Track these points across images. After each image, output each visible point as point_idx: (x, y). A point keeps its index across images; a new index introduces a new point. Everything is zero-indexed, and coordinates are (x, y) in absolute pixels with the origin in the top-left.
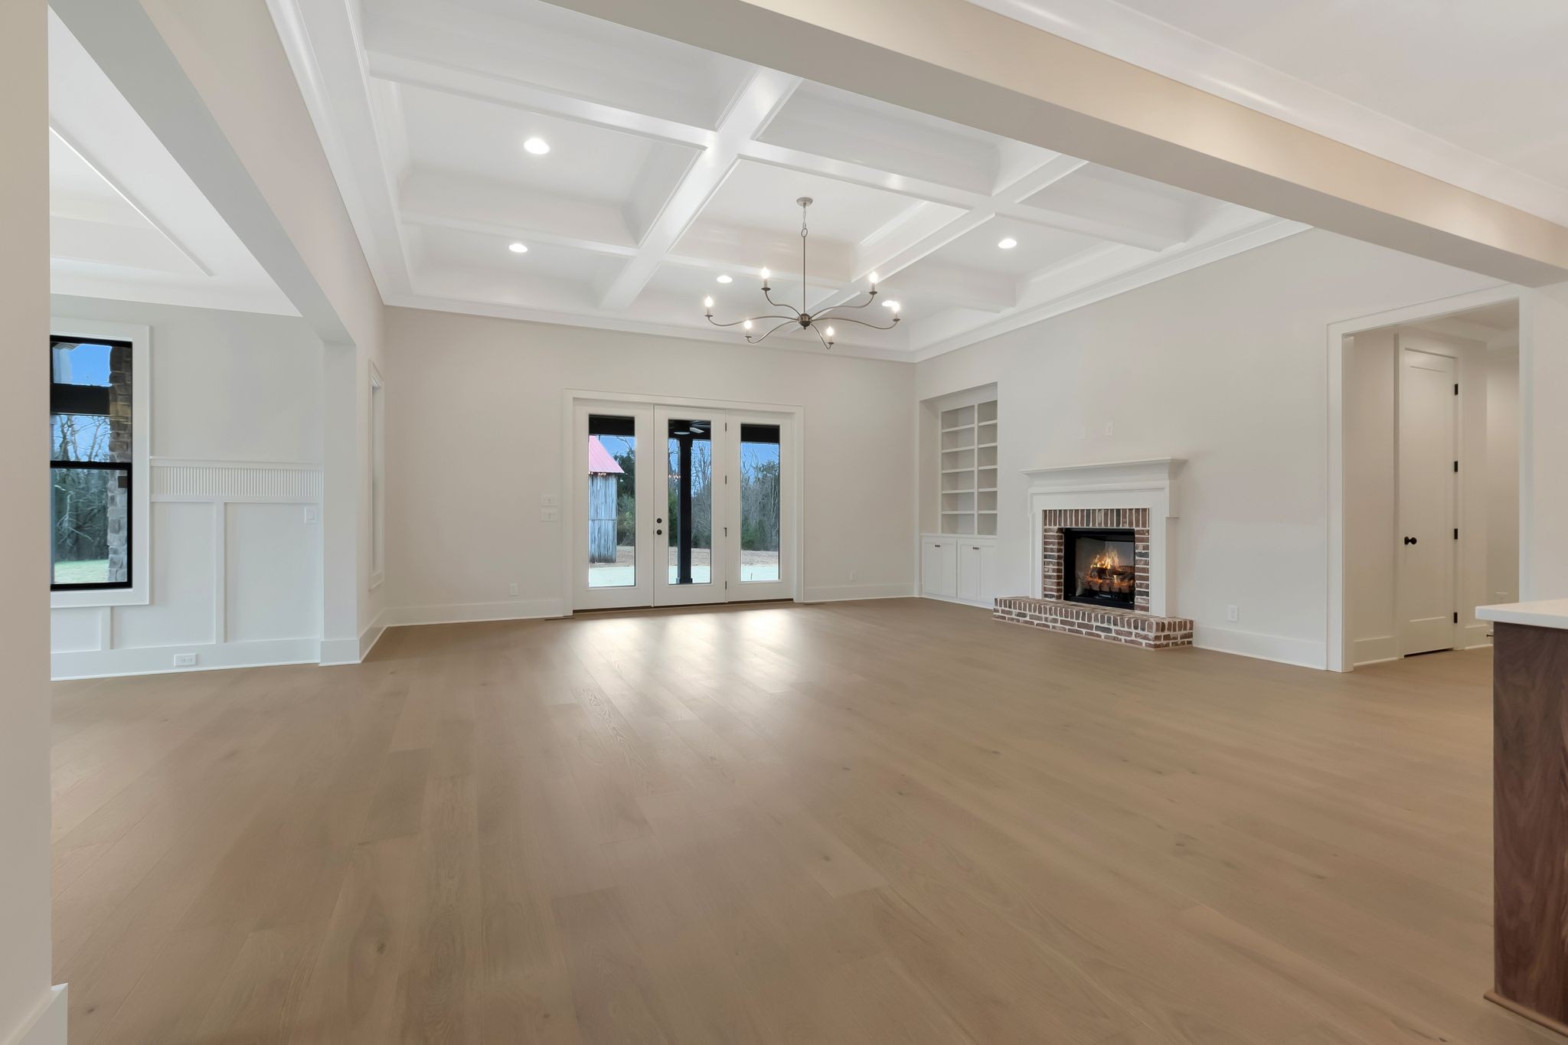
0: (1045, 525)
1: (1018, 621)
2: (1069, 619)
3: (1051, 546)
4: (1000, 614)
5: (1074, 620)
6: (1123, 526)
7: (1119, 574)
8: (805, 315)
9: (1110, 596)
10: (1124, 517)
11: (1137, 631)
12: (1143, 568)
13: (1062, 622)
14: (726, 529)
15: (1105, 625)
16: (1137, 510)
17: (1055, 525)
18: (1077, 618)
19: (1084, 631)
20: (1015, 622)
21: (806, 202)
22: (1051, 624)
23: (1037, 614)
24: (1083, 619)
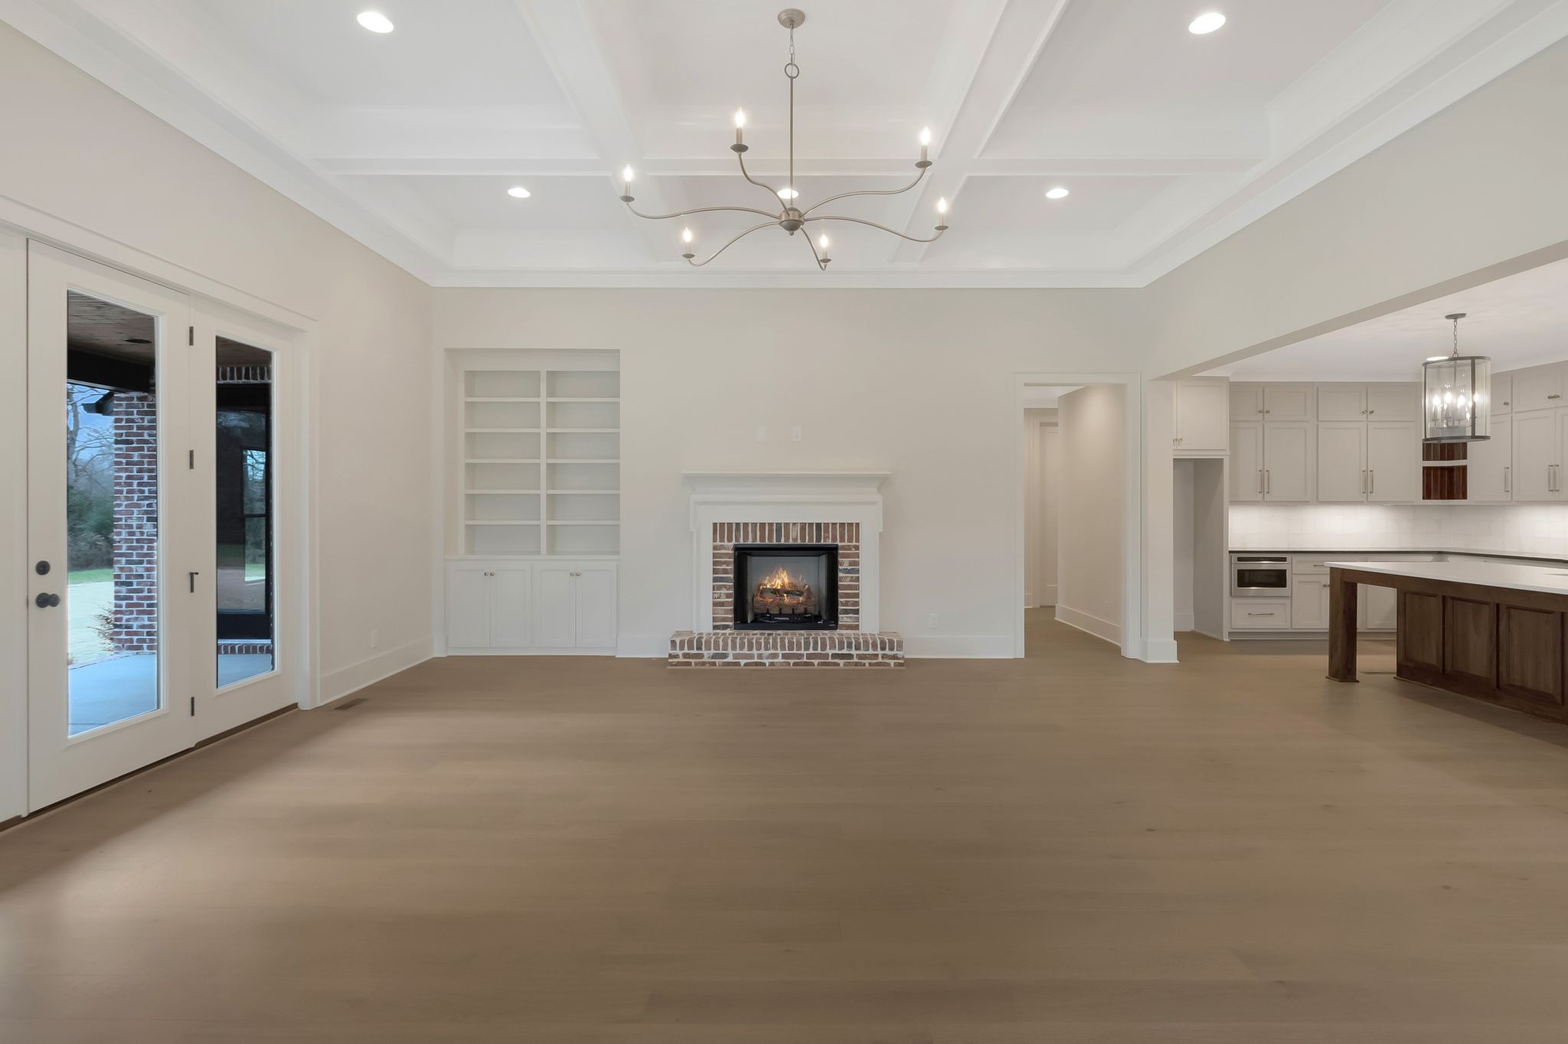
0: (715, 540)
1: (714, 664)
2: (795, 651)
3: (724, 567)
4: (681, 659)
5: (802, 651)
6: (824, 541)
7: (788, 593)
9: (787, 619)
10: (827, 531)
11: (884, 652)
12: (849, 585)
13: (784, 656)
15: (845, 651)
16: (842, 525)
17: (730, 540)
18: (807, 648)
19: (816, 662)
20: (707, 667)
22: (767, 662)
23: (745, 651)
24: (815, 648)
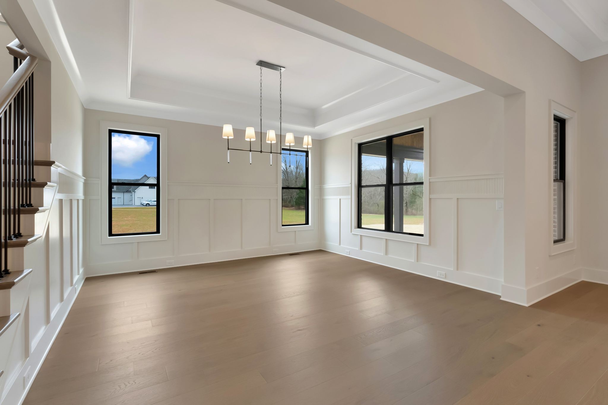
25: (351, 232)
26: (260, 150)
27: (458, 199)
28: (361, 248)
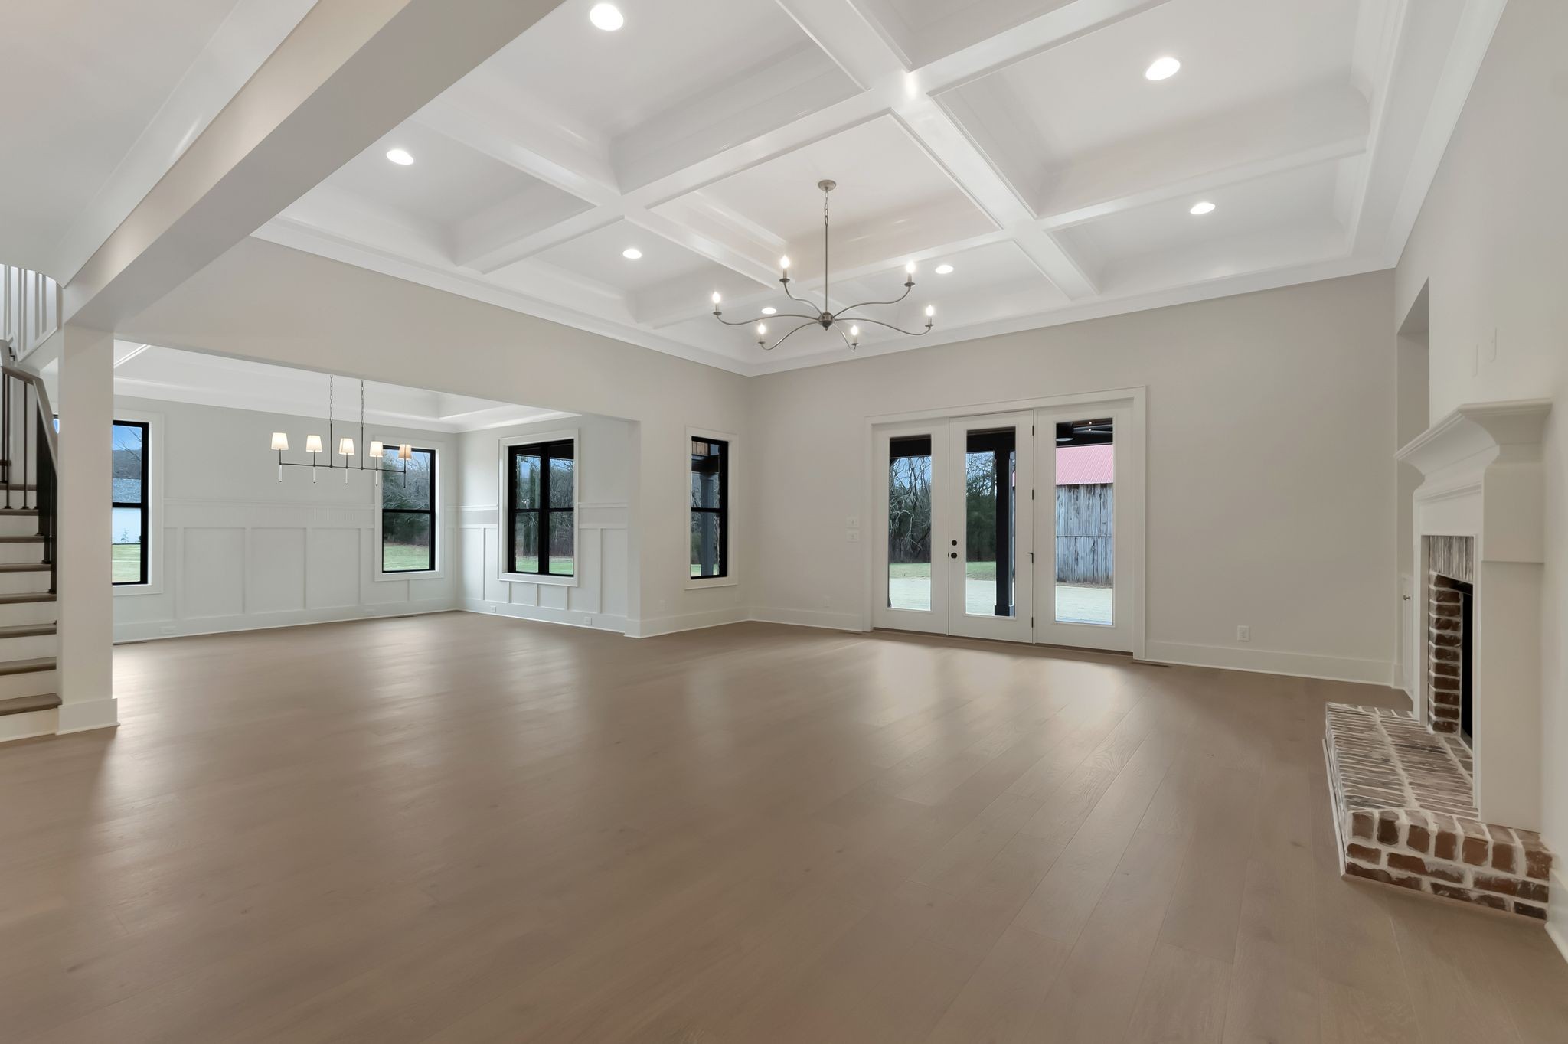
8: (827, 314)
14: (1032, 554)
21: (826, 185)
25: (498, 578)
26: (329, 465)
27: (602, 529)
28: (510, 601)
